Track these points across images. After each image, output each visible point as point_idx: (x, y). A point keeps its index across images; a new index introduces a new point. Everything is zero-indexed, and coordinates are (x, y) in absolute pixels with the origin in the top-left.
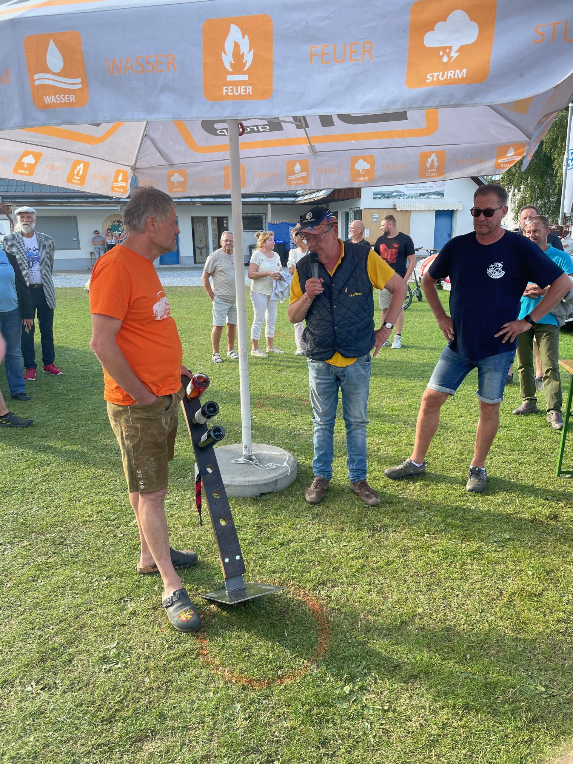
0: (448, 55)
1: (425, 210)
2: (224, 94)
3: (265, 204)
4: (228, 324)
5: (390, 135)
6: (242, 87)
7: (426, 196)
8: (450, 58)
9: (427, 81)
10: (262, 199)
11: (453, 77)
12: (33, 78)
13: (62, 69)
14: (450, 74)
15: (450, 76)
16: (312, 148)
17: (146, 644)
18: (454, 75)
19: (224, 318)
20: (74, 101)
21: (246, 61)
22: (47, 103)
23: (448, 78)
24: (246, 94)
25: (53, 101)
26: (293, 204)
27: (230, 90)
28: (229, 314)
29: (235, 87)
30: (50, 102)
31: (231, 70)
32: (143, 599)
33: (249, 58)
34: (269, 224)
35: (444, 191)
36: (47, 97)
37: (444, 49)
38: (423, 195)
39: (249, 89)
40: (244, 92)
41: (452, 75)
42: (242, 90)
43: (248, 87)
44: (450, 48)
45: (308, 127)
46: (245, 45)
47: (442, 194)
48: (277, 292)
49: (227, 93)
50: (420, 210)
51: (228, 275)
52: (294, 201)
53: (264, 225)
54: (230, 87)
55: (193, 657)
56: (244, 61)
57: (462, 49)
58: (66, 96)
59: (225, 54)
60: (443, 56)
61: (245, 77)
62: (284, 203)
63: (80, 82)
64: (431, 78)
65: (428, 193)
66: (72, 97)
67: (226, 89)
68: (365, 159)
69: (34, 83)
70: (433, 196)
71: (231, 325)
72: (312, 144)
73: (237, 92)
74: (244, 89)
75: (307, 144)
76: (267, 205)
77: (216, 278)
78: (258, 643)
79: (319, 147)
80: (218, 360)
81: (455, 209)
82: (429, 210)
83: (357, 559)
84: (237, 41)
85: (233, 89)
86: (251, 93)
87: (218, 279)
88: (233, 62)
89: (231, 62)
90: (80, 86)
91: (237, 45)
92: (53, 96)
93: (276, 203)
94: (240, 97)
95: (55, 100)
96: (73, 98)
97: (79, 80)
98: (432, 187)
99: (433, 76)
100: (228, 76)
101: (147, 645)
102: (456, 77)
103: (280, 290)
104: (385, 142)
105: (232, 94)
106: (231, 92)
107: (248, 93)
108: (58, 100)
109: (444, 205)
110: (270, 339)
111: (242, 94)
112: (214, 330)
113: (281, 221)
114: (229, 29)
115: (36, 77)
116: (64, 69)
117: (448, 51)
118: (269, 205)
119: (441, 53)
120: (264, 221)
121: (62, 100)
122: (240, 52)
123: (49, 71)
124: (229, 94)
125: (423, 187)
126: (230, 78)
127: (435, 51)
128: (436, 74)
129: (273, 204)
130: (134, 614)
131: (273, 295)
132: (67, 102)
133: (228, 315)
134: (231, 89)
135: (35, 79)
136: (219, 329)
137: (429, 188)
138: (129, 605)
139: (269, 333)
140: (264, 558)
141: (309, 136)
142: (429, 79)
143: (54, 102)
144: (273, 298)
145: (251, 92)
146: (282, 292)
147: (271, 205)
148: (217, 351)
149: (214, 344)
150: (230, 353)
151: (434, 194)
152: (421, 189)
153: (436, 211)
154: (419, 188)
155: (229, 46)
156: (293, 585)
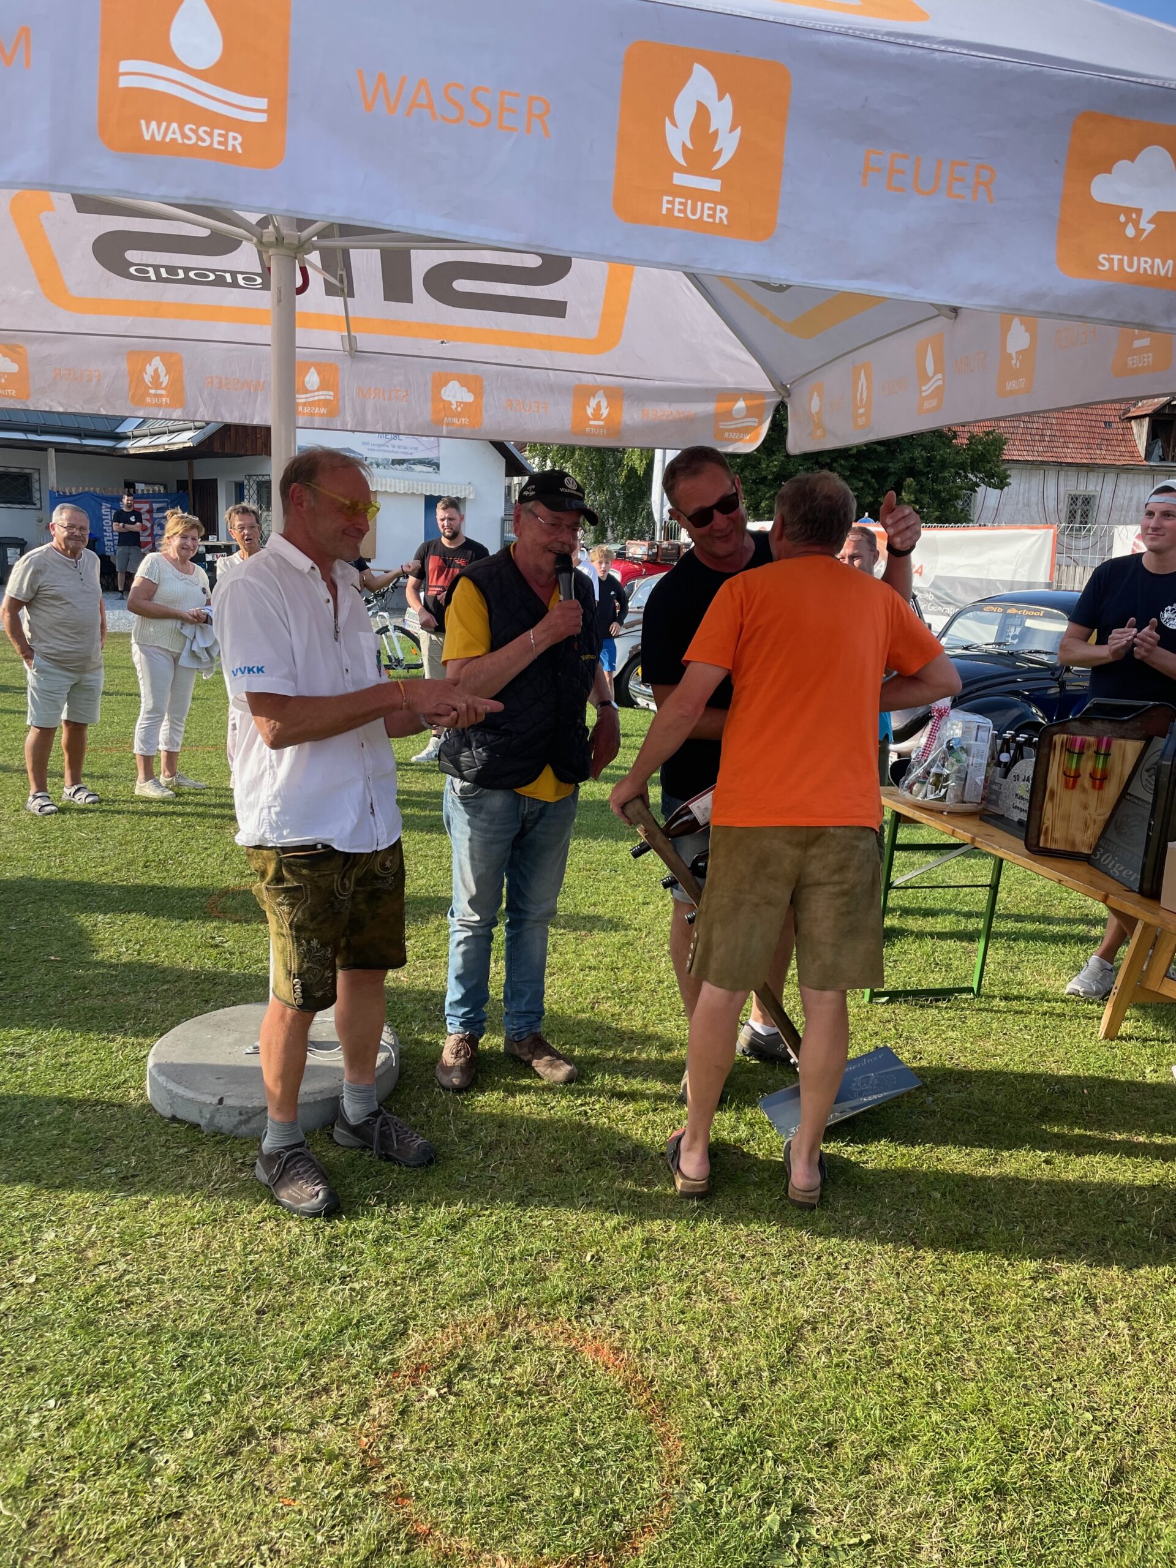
0: (1136, 224)
1: (405, 494)
2: (664, 212)
3: (42, 447)
4: (67, 722)
5: (523, 340)
6: (707, 205)
7: (405, 465)
8: (1139, 231)
9: (1100, 268)
10: (32, 437)
11: (1149, 272)
12: (117, 67)
13: (215, 66)
14: (1144, 264)
15: (1145, 269)
16: (351, 339)
17: (264, 1548)
18: (1152, 267)
19: (60, 710)
20: (240, 150)
21: (721, 151)
22: (147, 137)
23: (1142, 271)
24: (714, 222)
25: (170, 136)
26: (111, 453)
27: (677, 207)
28: (70, 699)
29: (689, 202)
30: (158, 138)
31: (682, 162)
32: (189, 1434)
33: (728, 145)
34: (51, 492)
35: (438, 458)
36: (154, 125)
37: (1128, 211)
38: (401, 462)
39: (722, 214)
40: (709, 216)
41: (1147, 266)
42: (706, 212)
43: (719, 207)
44: (1139, 212)
45: (353, 296)
46: (722, 114)
47: (435, 465)
48: (194, 648)
49: (670, 211)
50: (395, 493)
51: (74, 607)
52: (113, 448)
53: (36, 495)
54: (677, 200)
55: (403, 1547)
56: (716, 149)
57: (1159, 218)
58: (217, 132)
59: (674, 124)
60: (1125, 224)
61: (714, 185)
62: (88, 449)
63: (265, 107)
64: (1107, 264)
65: (408, 460)
66: (235, 139)
67: (668, 202)
68: (466, 381)
69: (117, 82)
70: (418, 468)
71: (76, 724)
72: (353, 334)
73: (694, 212)
74: (709, 208)
75: (340, 330)
76: (45, 450)
77: (38, 612)
78: (530, 1472)
79: (366, 341)
80: (48, 809)
81: (461, 495)
82: (413, 493)
83: (624, 1228)
84: (705, 102)
85: (685, 204)
86: (725, 222)
87: (44, 614)
88: (690, 146)
89: (684, 145)
90: (262, 118)
91: (702, 113)
92: (174, 126)
93: (68, 447)
94: (700, 225)
95: (178, 136)
96: (235, 141)
97: (262, 103)
98: (416, 449)
99: (1111, 261)
100: (675, 174)
101: (271, 1550)
102: (1155, 273)
103: (202, 645)
104: (510, 354)
105: (682, 215)
106: (680, 211)
107: (717, 221)
108: (189, 138)
109: (443, 485)
110: (171, 756)
111: (705, 219)
112: (31, 736)
113: (80, 490)
114: (688, 74)
115: (125, 66)
116: (220, 64)
117: (1134, 216)
118: (52, 452)
119: (1122, 218)
120: (36, 486)
121: (203, 140)
122: (708, 126)
123: (172, 61)
124: (676, 214)
125: (399, 447)
126: (679, 179)
127: (1113, 211)
128: (1116, 257)
129: (60, 449)
130: (186, 1479)
131: (185, 654)
132: (216, 146)
133: (68, 700)
134: (680, 204)
135: (121, 70)
136: (46, 735)
137: (410, 451)
138: (160, 1461)
139: (170, 741)
140: (430, 1267)
141: (350, 315)
142: (1103, 265)
143: (173, 140)
144: (185, 661)
145: (725, 220)
146: (207, 649)
147: (56, 451)
148: (41, 786)
149: (33, 770)
150: (73, 790)
151: (421, 462)
152: (395, 449)
153: (426, 497)
154: (391, 449)
155: (684, 109)
156: (528, 1317)
